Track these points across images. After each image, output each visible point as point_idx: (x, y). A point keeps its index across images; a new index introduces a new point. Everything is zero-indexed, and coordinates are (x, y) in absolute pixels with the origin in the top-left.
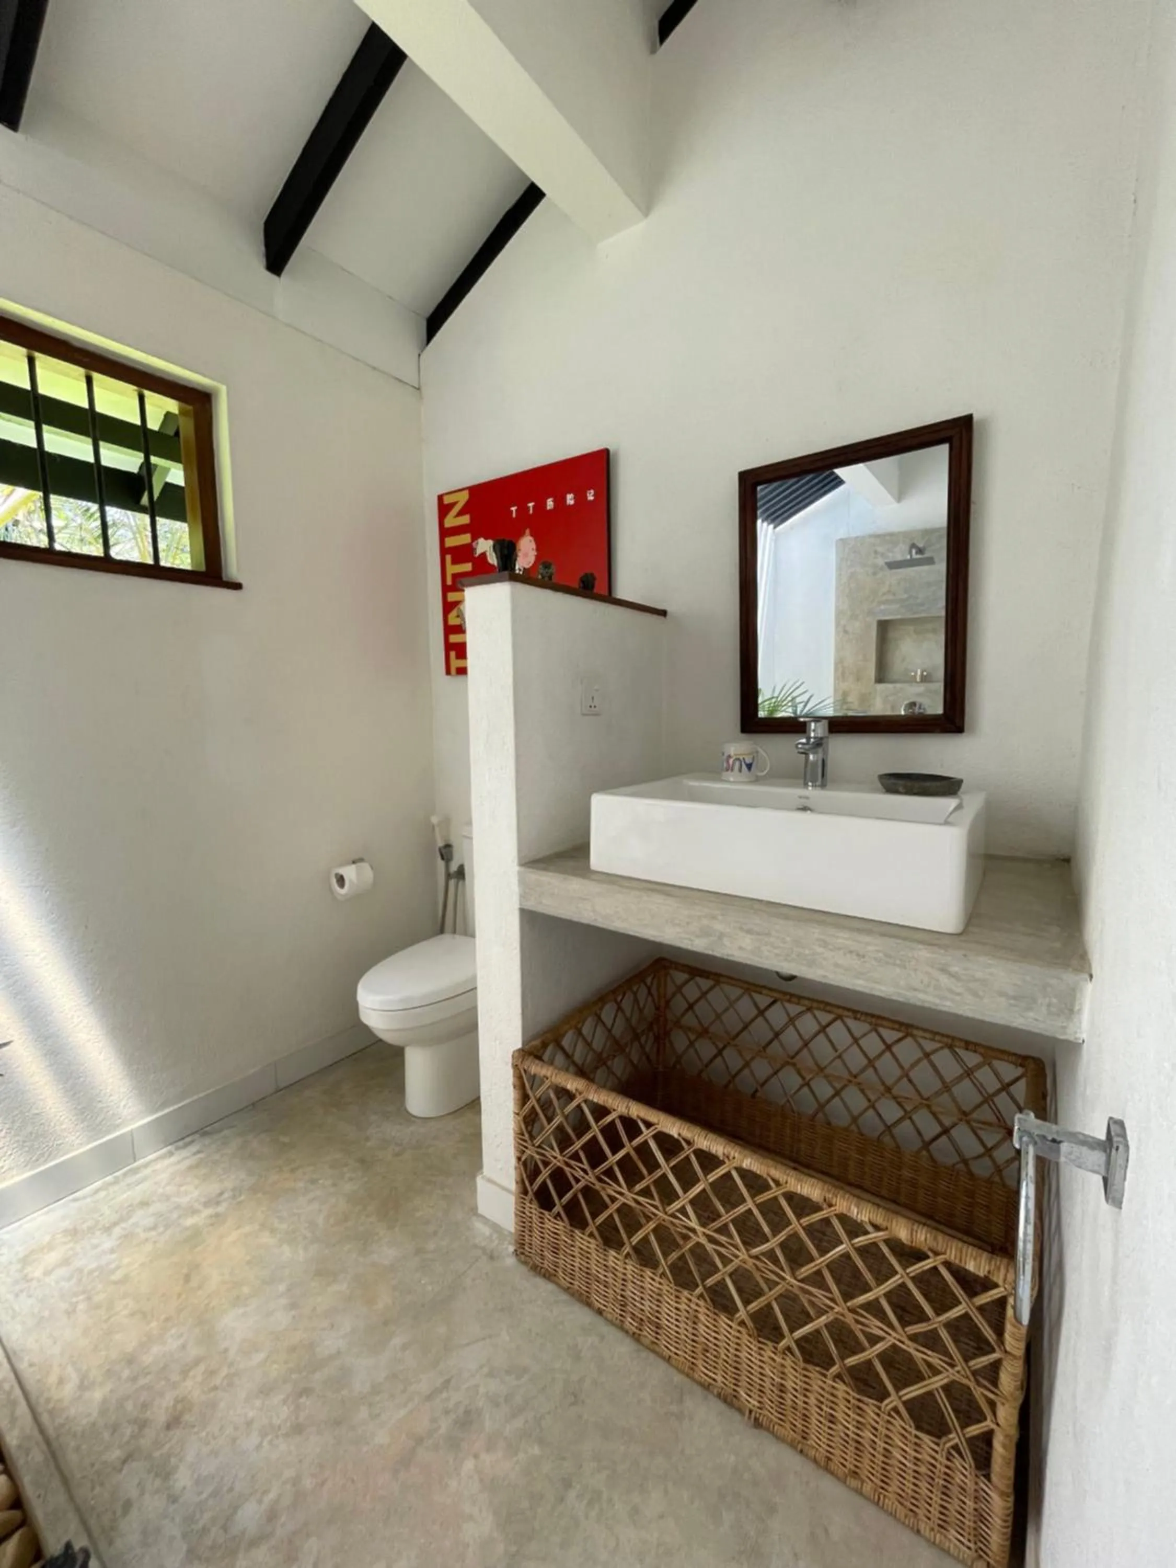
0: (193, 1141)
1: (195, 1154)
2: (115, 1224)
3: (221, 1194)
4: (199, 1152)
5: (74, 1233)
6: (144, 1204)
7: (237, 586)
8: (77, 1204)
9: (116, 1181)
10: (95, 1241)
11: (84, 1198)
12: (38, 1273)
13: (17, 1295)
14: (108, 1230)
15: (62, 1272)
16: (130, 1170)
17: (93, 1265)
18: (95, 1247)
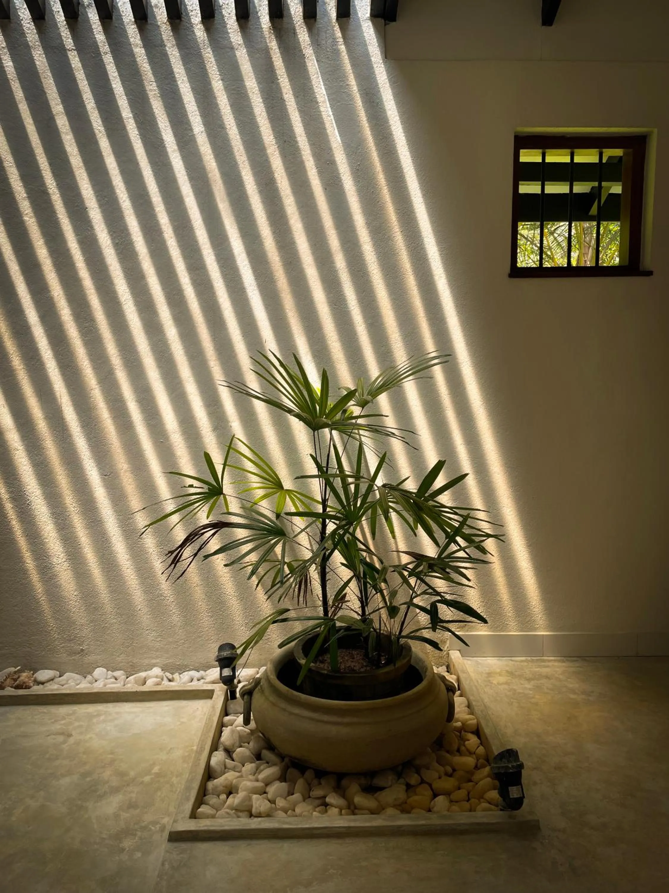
0: (577, 661)
1: (578, 667)
2: (533, 679)
3: (593, 692)
4: (580, 667)
5: (511, 674)
6: (547, 677)
7: (649, 273)
8: (513, 663)
9: (532, 661)
10: (522, 682)
11: (516, 661)
12: (495, 682)
13: (485, 686)
14: (529, 680)
15: (506, 687)
16: (540, 659)
17: (521, 691)
18: (522, 684)
